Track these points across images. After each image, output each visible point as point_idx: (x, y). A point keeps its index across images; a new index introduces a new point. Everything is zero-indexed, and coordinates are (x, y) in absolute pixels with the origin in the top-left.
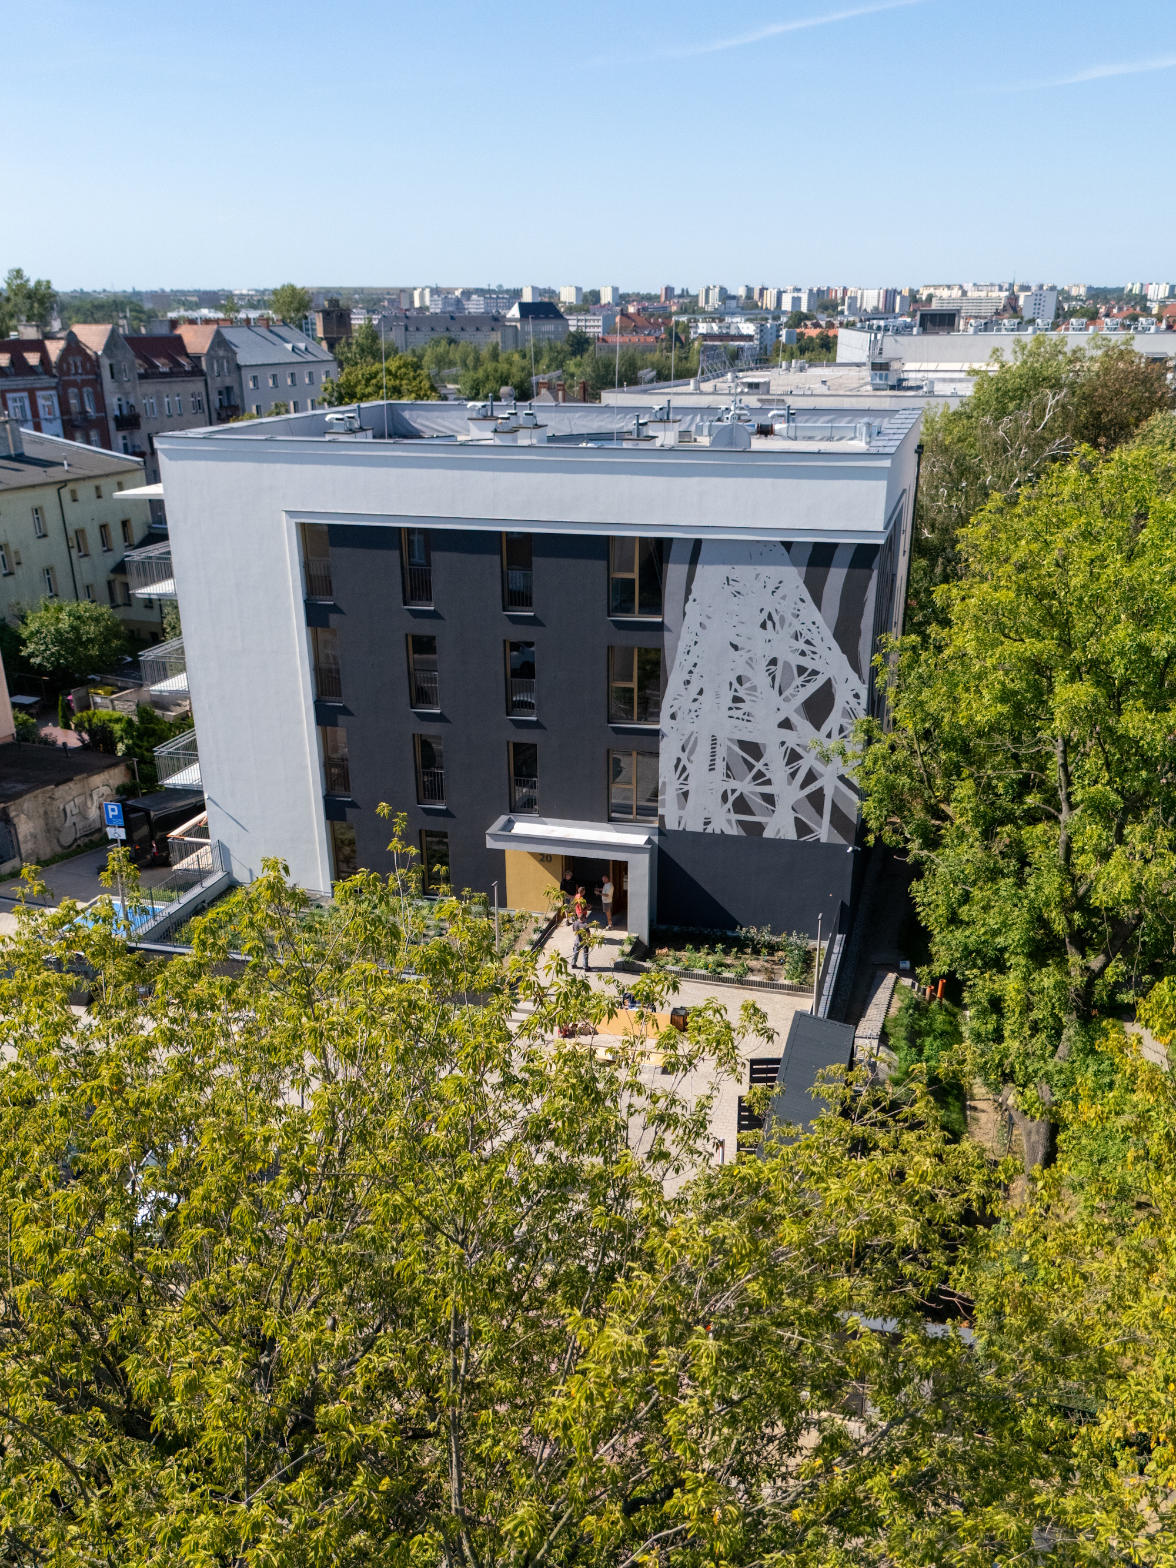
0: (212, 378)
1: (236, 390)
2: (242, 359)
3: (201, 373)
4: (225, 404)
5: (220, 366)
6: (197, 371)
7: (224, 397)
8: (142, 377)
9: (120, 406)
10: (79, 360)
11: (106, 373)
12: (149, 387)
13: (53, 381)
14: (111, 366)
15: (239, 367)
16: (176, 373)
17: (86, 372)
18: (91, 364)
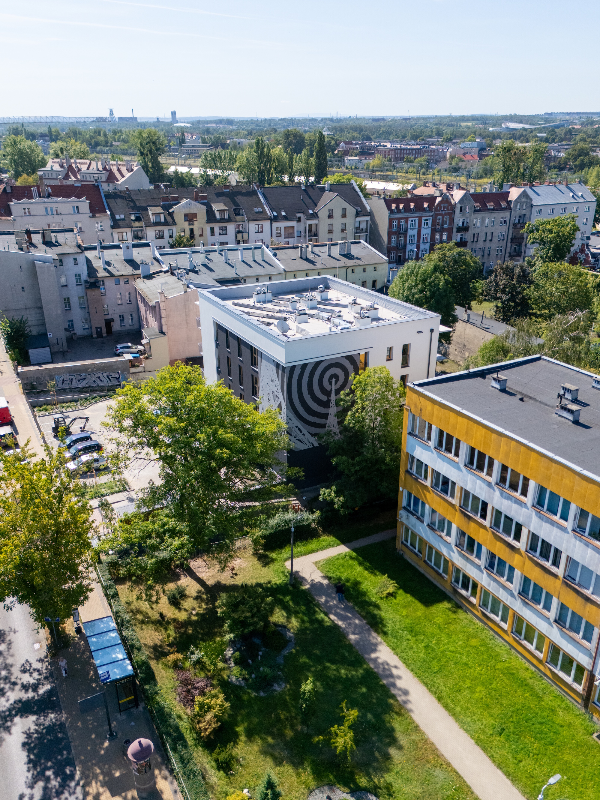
0: (515, 211)
1: (528, 216)
2: (534, 203)
3: (510, 209)
4: (521, 222)
5: (522, 206)
6: (508, 207)
7: (522, 219)
8: (476, 211)
9: (463, 223)
10: (446, 205)
11: (458, 210)
12: (479, 215)
13: (431, 214)
14: (461, 208)
15: (532, 206)
16: (498, 208)
17: (448, 210)
18: (452, 208)
